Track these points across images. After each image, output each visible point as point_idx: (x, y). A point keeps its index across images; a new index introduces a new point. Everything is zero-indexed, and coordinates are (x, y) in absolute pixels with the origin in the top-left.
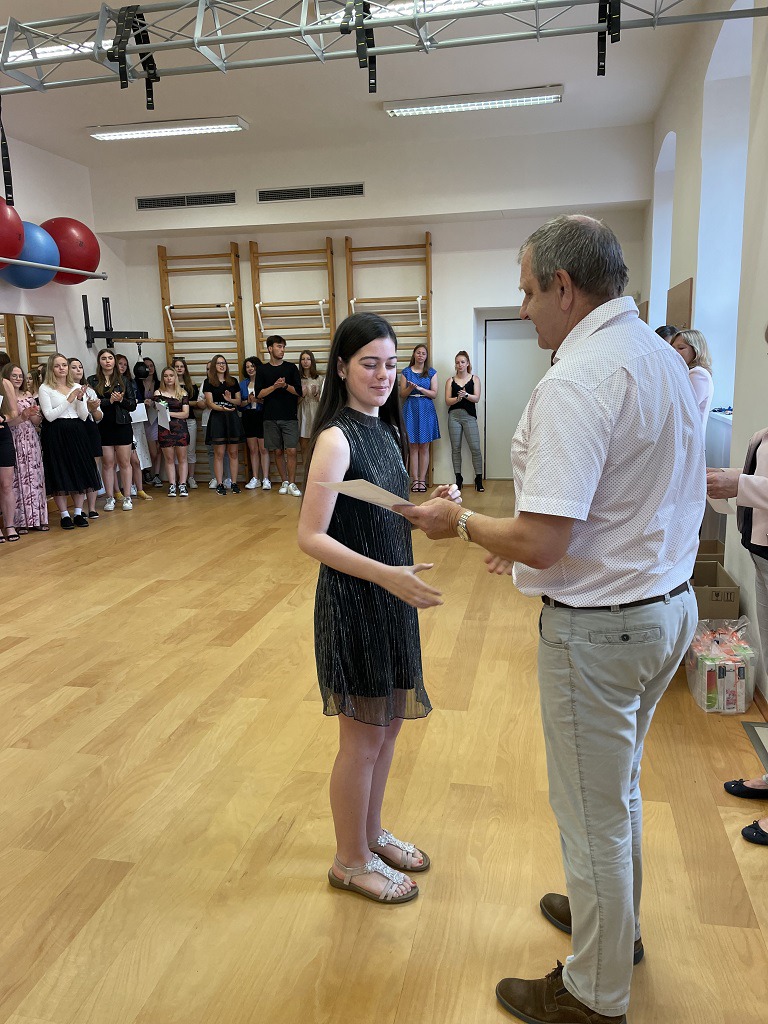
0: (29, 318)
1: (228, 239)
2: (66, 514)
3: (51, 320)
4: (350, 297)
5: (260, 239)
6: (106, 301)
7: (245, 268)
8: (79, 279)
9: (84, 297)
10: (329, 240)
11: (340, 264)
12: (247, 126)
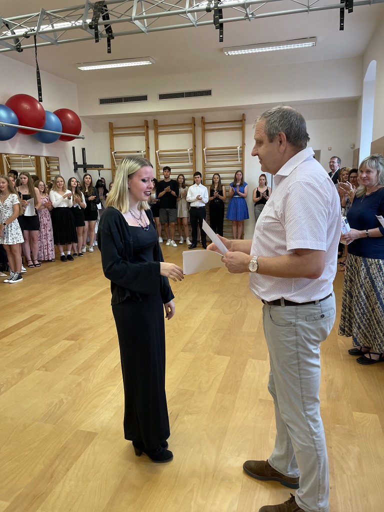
0: (47, 158)
1: (143, 119)
2: (63, 254)
3: (58, 159)
4: (203, 147)
5: (158, 118)
6: (83, 150)
7: (151, 133)
8: (71, 139)
9: (73, 148)
10: (193, 119)
11: (199, 131)
12: (154, 62)
